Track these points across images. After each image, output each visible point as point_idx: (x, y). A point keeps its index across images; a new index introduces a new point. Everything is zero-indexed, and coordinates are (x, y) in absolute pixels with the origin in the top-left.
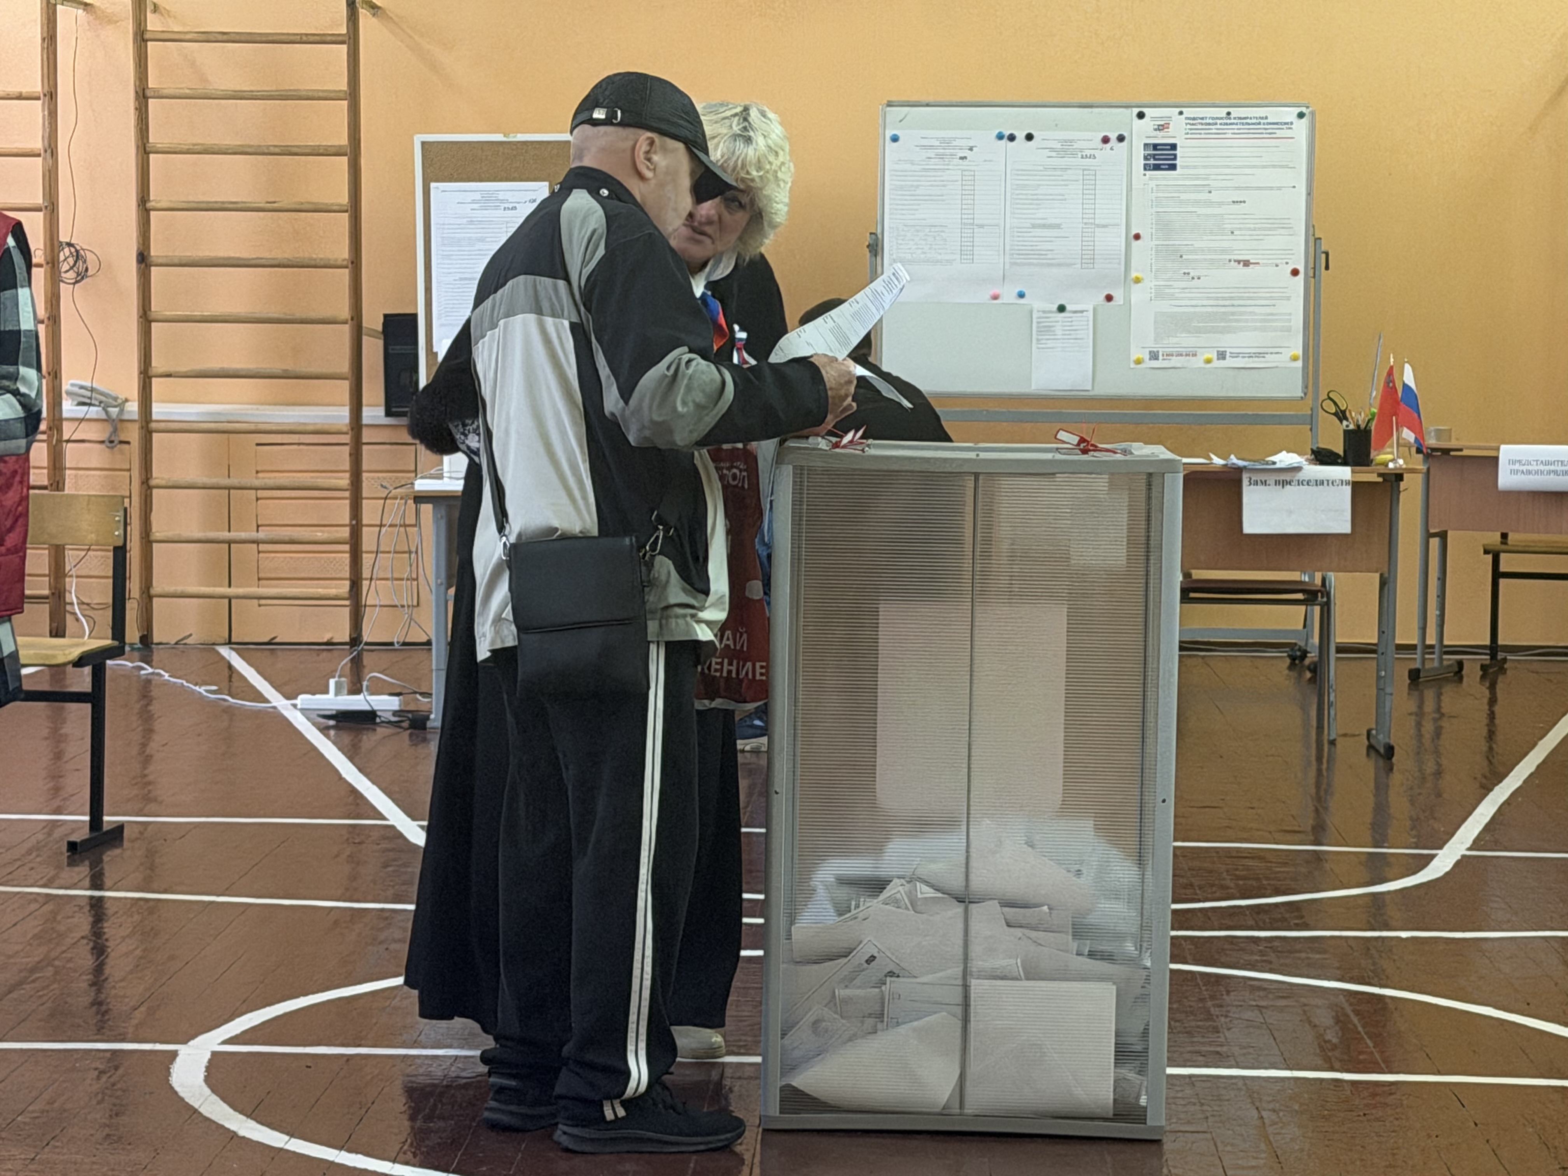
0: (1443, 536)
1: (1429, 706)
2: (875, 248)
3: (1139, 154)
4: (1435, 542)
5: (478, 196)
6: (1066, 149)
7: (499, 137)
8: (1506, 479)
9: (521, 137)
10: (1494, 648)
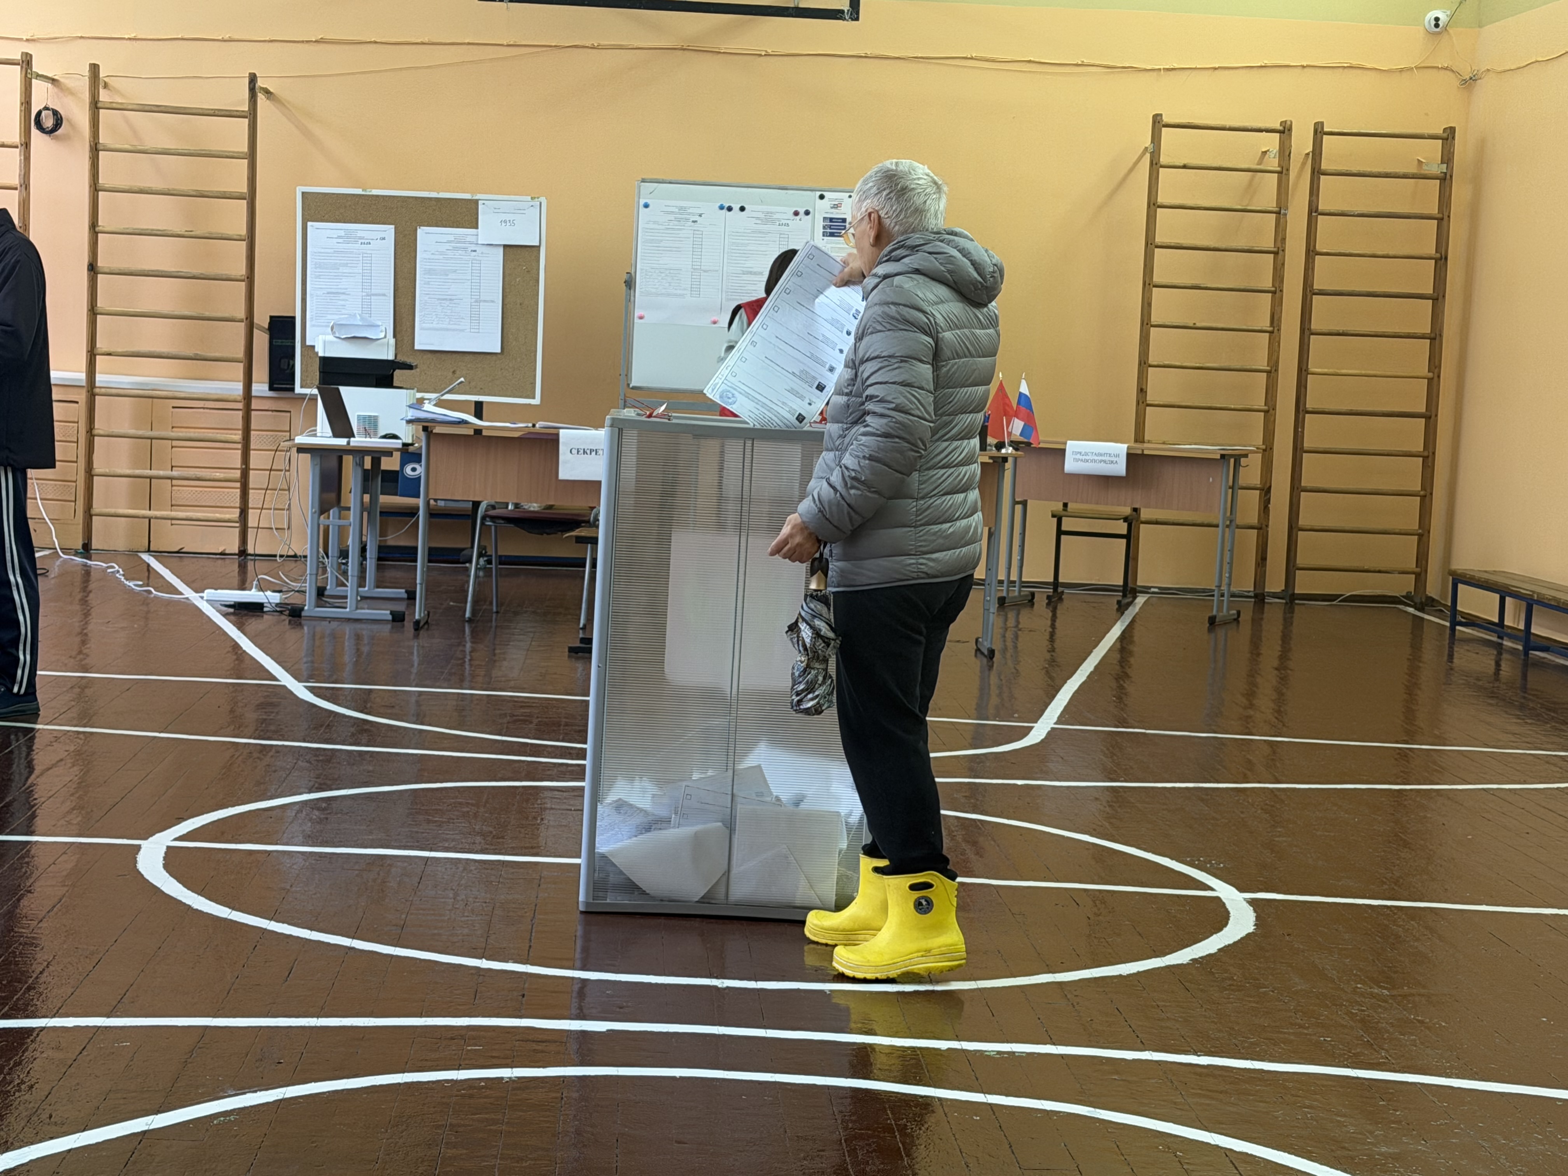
0: (1024, 503)
1: (1011, 622)
2: (630, 283)
3: (820, 225)
4: (1019, 508)
5: (342, 233)
6: (768, 219)
7: (359, 191)
8: (1071, 465)
9: (375, 192)
10: (1056, 584)
